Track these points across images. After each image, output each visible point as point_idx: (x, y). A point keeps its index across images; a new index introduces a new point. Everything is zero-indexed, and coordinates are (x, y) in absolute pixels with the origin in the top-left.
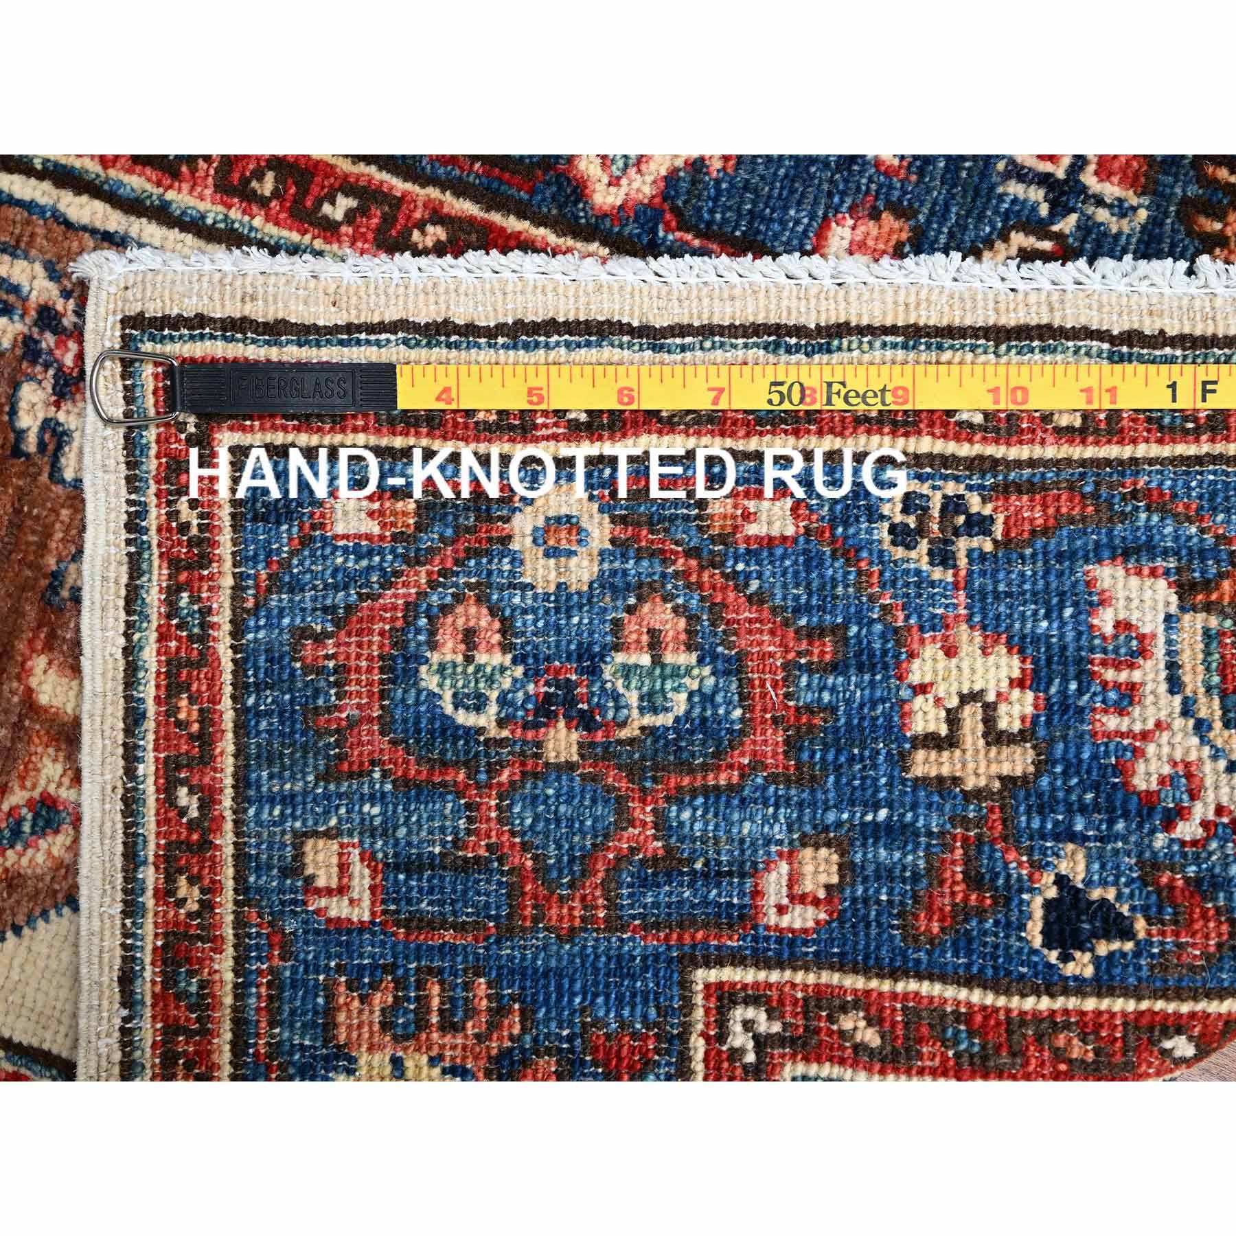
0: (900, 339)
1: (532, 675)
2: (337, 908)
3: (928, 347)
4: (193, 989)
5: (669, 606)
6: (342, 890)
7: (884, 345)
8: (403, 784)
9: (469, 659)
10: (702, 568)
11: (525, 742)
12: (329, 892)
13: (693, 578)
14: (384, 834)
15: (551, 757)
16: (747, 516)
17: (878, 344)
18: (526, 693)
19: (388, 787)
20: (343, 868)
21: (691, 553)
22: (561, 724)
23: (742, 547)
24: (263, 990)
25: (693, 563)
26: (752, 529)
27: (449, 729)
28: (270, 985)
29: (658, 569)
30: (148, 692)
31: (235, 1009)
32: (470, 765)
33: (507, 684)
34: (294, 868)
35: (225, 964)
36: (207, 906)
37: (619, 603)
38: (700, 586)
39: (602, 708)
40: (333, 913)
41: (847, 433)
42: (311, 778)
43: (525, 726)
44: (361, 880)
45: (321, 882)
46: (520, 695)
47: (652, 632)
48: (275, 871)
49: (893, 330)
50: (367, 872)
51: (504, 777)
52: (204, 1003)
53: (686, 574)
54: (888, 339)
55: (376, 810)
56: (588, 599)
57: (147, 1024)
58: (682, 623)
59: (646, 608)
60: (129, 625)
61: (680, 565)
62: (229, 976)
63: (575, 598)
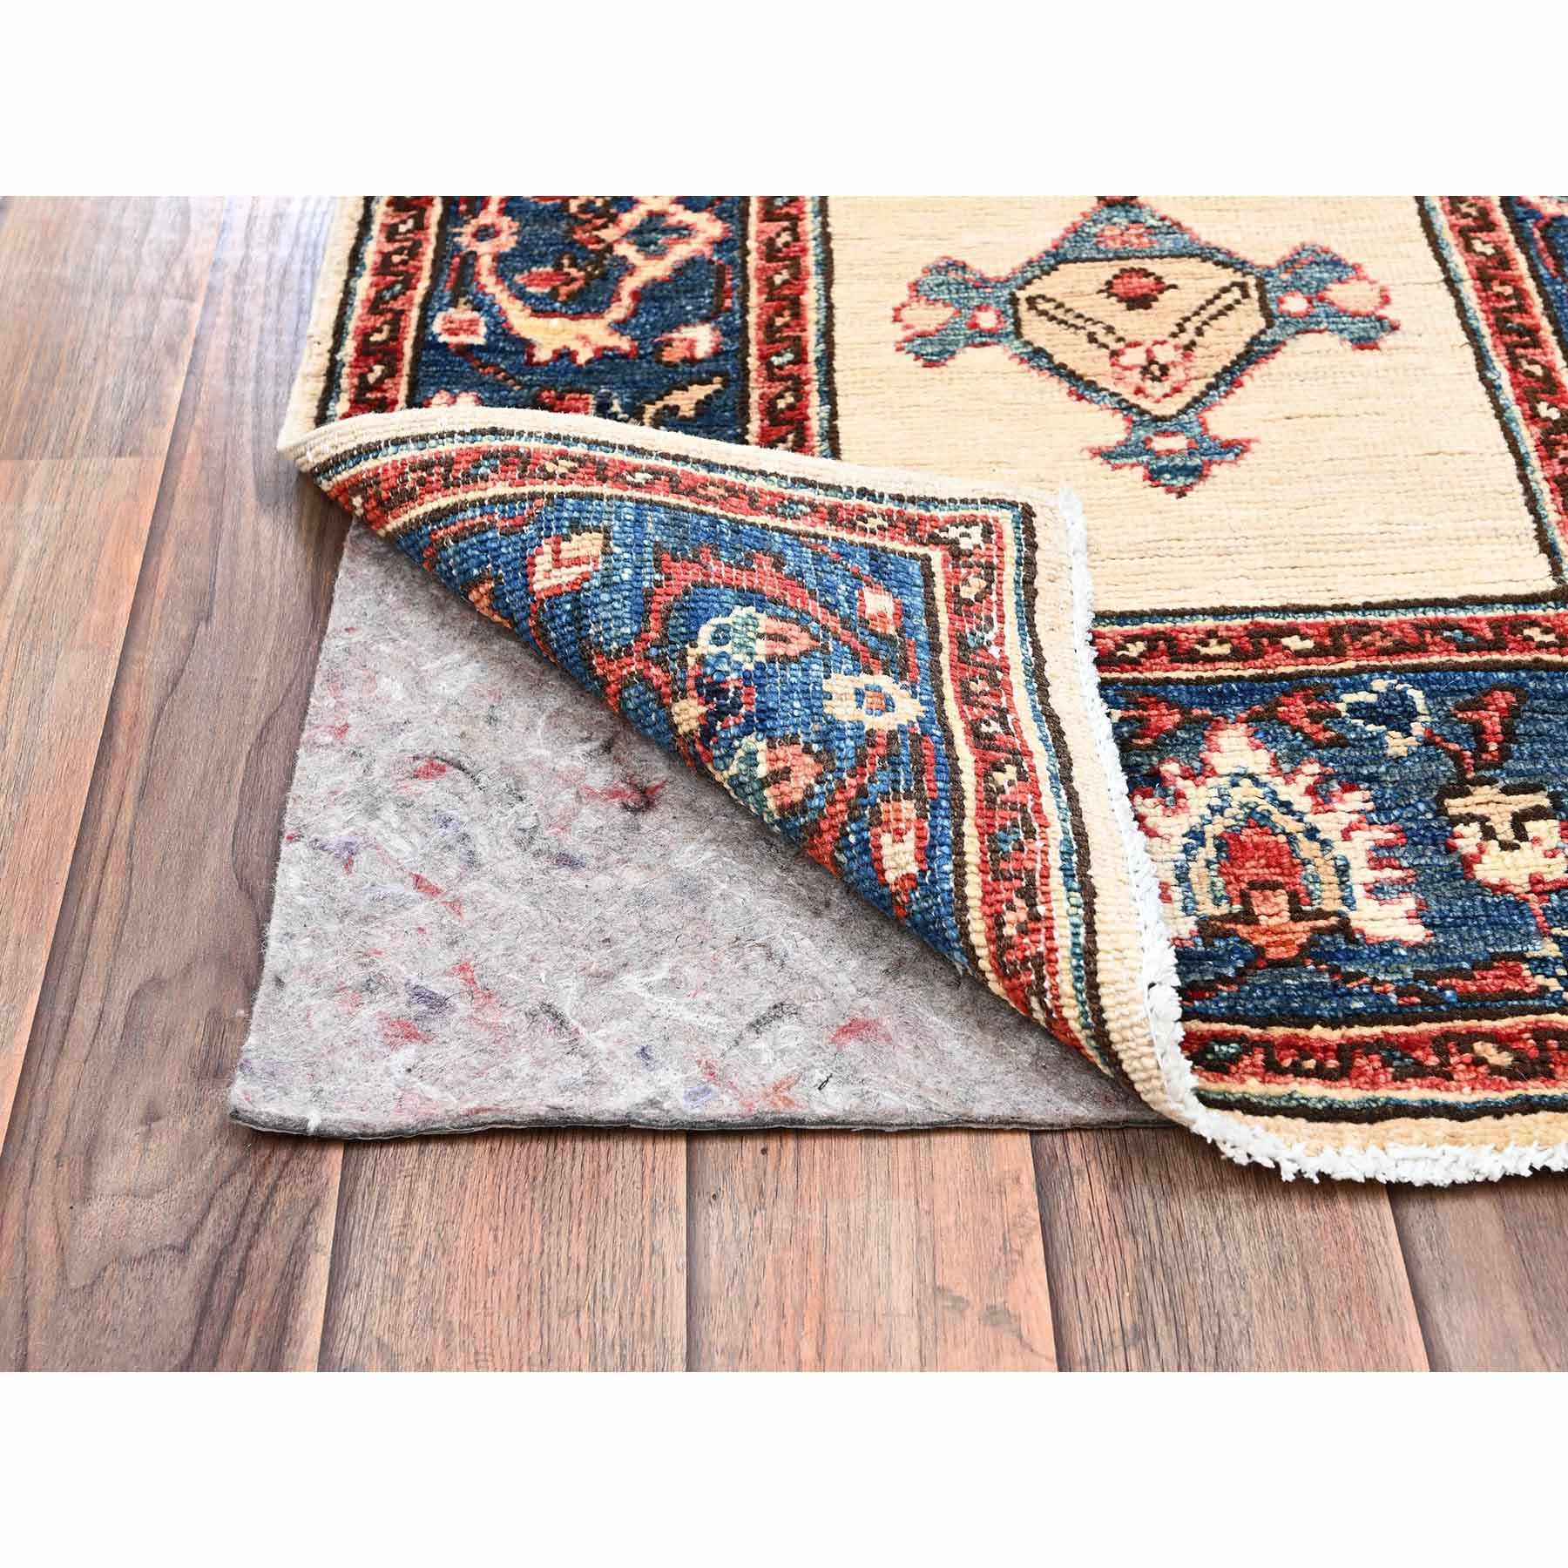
0: (1082, 940)
1: (747, 677)
2: (544, 561)
3: (1077, 968)
4: (482, 470)
5: (812, 781)
6: (557, 563)
7: (1076, 926)
8: (649, 595)
9: (760, 636)
10: (847, 801)
11: (684, 681)
12: (557, 552)
13: (838, 796)
14: (604, 585)
15: (676, 709)
16: (899, 834)
17: (1076, 920)
18: (728, 673)
19: (646, 584)
20: (577, 561)
21: (862, 792)
22: (703, 709)
23: (867, 835)
24: (478, 519)
25: (853, 793)
26: (886, 839)
27: (699, 621)
28: (483, 524)
29: (846, 764)
30: (729, 477)
31: (465, 502)
32: (665, 640)
33: (736, 657)
34: (577, 527)
35: (502, 489)
36: (550, 477)
37: (813, 737)
38: (832, 803)
39: (717, 746)
40: (538, 560)
41: (986, 908)
42: (657, 538)
43: (698, 678)
44: (567, 576)
45: (564, 545)
46: (726, 668)
47: (787, 770)
48: (576, 514)
49: (1091, 932)
50: (572, 578)
51: (655, 671)
52: (470, 479)
53: (842, 788)
54: (1082, 930)
55: (626, 577)
56: (816, 713)
57: (457, 445)
58: (797, 797)
59: (809, 759)
60: (784, 478)
61: (849, 781)
62: (490, 493)
63: (818, 703)
